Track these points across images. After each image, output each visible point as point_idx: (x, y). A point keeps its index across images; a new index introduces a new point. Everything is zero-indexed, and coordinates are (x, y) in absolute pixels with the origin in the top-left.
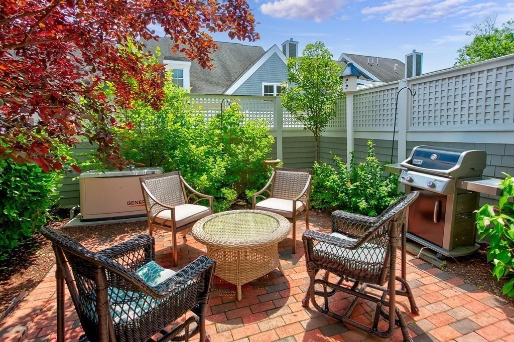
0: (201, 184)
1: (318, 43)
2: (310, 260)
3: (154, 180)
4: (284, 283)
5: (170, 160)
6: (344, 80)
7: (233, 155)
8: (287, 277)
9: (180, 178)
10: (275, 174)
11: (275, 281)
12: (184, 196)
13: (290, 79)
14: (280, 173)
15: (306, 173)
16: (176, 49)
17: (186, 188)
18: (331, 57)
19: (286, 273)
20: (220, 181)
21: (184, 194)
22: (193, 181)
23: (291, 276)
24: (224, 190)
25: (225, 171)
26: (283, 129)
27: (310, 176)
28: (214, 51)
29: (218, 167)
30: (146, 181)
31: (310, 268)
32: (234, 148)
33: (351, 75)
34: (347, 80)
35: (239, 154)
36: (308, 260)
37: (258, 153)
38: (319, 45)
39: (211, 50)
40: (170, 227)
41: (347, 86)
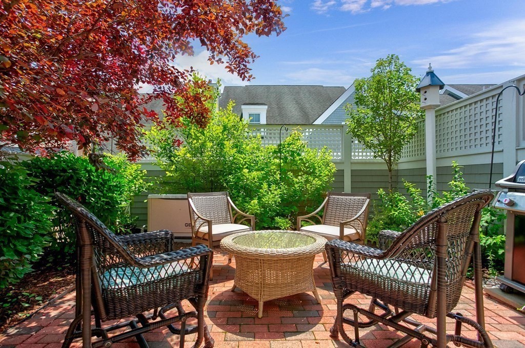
0: (251, 209)
1: (390, 56)
2: (336, 276)
3: (201, 197)
4: (318, 311)
5: (225, 185)
6: (422, 92)
7: (290, 184)
8: (323, 306)
9: (227, 199)
10: (328, 199)
11: (307, 308)
12: (230, 217)
13: (358, 101)
14: (334, 198)
15: (364, 198)
16: (213, 60)
17: (233, 209)
18: (409, 72)
19: (323, 302)
20: (274, 211)
21: (230, 215)
22: (244, 205)
23: (328, 306)
24: (277, 219)
25: (279, 199)
26: (352, 161)
27: (368, 200)
28: (253, 60)
29: (272, 196)
30: (193, 198)
31: (336, 286)
32: (292, 176)
33: (430, 85)
34: (426, 92)
35: (297, 183)
36: (334, 276)
37: (317, 182)
38: (392, 59)
39: (250, 59)
40: (207, 240)
41: (426, 99)
